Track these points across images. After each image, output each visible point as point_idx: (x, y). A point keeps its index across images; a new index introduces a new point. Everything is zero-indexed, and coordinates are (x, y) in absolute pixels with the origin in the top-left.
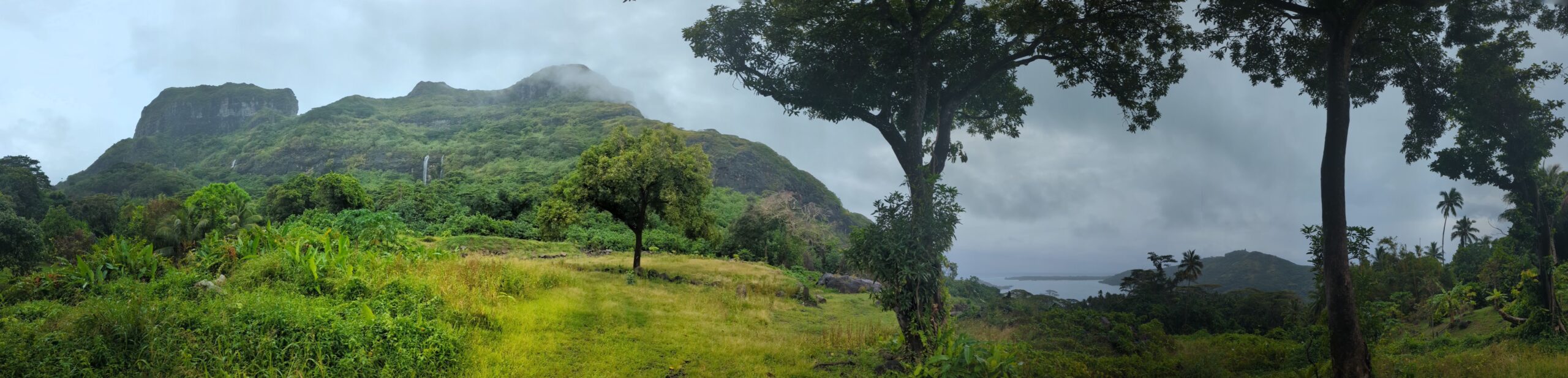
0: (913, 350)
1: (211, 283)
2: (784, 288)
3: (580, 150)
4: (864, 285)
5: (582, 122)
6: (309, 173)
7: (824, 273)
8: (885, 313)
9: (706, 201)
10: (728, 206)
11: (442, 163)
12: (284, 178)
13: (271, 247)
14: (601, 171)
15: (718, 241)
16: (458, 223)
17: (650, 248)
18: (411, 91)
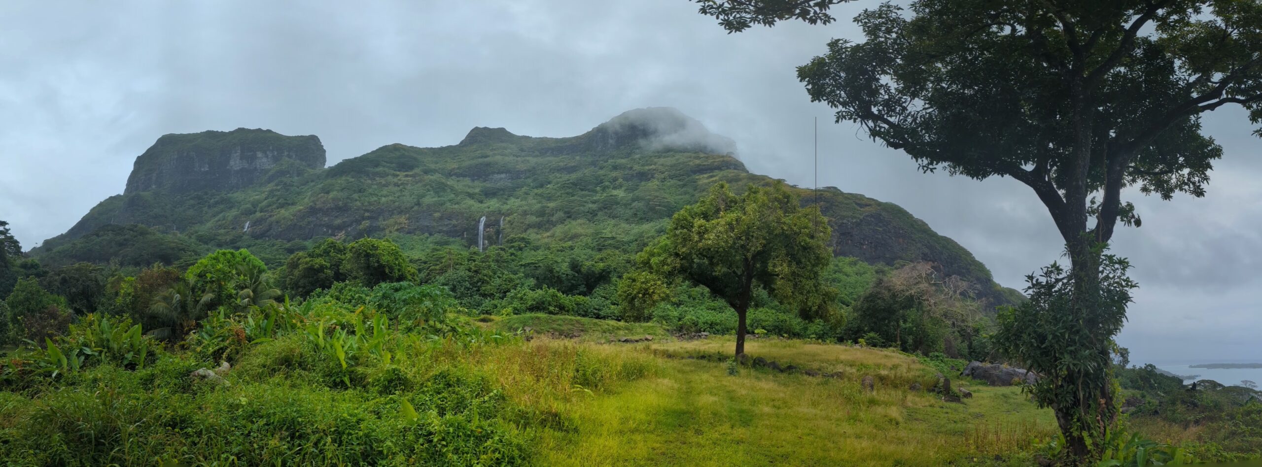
0: (1075, 455)
1: (211, 373)
2: (920, 380)
3: (670, 212)
4: (1018, 376)
5: (671, 177)
6: (339, 238)
7: (970, 361)
8: (1040, 410)
9: (824, 273)
10: (852, 279)
11: (502, 226)
12: (309, 244)
13: (289, 329)
14: (696, 238)
15: (839, 322)
16: (521, 299)
17: (756, 331)
18: (463, 138)
